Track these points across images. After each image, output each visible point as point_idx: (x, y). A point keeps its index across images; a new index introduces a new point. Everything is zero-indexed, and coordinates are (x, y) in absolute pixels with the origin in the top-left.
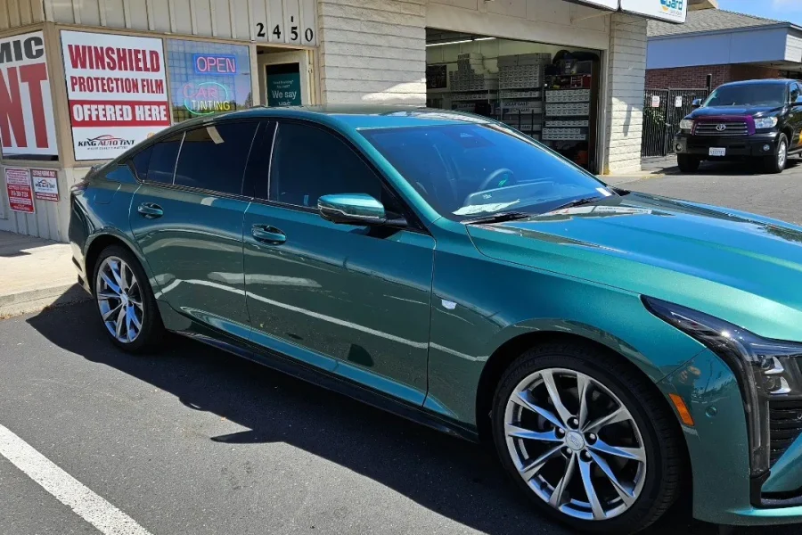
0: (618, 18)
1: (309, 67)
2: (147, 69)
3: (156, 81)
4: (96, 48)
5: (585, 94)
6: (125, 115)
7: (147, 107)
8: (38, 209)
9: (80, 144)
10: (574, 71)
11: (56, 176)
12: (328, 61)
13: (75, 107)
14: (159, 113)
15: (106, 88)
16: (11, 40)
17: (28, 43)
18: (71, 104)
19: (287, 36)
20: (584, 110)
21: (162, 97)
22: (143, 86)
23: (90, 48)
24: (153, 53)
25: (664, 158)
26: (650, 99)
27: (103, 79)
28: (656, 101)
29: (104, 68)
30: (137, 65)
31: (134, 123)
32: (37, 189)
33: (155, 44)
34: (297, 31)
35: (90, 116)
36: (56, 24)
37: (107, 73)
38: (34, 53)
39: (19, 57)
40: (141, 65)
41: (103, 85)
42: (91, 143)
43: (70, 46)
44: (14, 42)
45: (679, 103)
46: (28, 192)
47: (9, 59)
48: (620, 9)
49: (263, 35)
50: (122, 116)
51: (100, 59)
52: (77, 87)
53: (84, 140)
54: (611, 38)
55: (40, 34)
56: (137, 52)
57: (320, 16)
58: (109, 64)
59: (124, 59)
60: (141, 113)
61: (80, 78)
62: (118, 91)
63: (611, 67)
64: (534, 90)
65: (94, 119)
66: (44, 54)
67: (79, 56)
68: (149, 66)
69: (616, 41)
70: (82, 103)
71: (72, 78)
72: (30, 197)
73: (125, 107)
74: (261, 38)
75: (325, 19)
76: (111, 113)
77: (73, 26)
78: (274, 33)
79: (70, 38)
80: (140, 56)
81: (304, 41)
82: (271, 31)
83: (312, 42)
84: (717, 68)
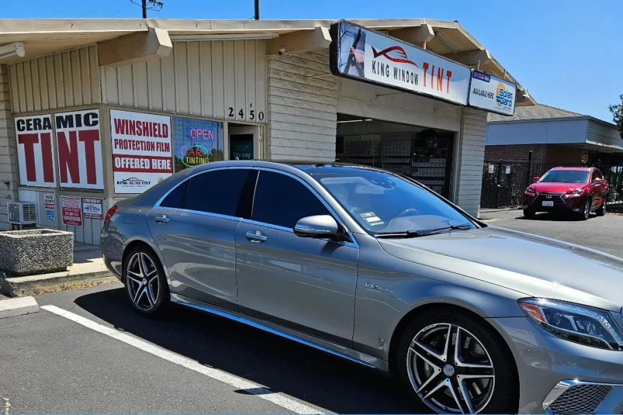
0: (467, 110)
1: (260, 137)
2: (160, 136)
3: (166, 144)
4: (130, 121)
5: (441, 162)
6: (146, 165)
7: (159, 161)
8: (85, 224)
9: (118, 183)
10: (435, 145)
11: (101, 203)
12: (273, 134)
13: (116, 159)
14: (166, 164)
15: (135, 147)
16: (74, 114)
17: (87, 117)
18: (114, 156)
19: (248, 116)
20: (442, 173)
21: (168, 154)
22: (158, 147)
23: (127, 121)
24: (164, 125)
25: (497, 210)
26: (488, 166)
27: (134, 141)
28: (492, 168)
29: (134, 134)
30: (155, 133)
31: (151, 170)
32: (85, 211)
33: (166, 120)
34: (254, 113)
35: (125, 165)
36: (108, 105)
37: (136, 138)
38: (91, 123)
39: (79, 125)
40: (157, 133)
41: (134, 145)
42: (124, 182)
43: (115, 120)
44: (76, 115)
45: (508, 171)
46: (80, 213)
47: (71, 126)
48: (468, 105)
49: (232, 115)
50: (144, 165)
51: (132, 127)
52: (118, 146)
53: (120, 180)
54: (462, 123)
55: (96, 111)
56: (155, 124)
57: (269, 104)
58: (137, 131)
59: (148, 129)
60: (156, 164)
61: (120, 140)
62: (142, 149)
63: (461, 144)
64: (407, 157)
65: (127, 167)
66: (99, 124)
67: (121, 126)
68: (162, 134)
69: (465, 126)
70: (121, 156)
71: (115, 140)
72: (80, 216)
73: (146, 160)
74: (231, 117)
75: (272, 106)
76: (137, 164)
77: (117, 106)
78: (239, 114)
79: (116, 114)
80: (157, 127)
81: (258, 120)
82: (237, 113)
83: (263, 121)
84: (537, 147)
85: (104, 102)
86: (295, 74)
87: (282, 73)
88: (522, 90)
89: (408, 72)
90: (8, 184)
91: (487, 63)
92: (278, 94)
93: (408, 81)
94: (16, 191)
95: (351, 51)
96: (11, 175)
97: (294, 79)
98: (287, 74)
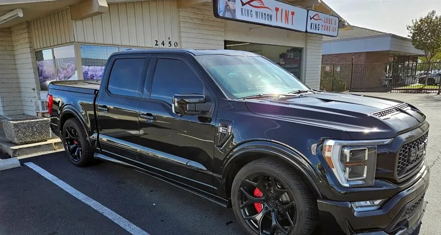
19: (167, 45)
26: (326, 67)
28: (328, 68)
34: (171, 43)
36: (78, 42)
45: (338, 69)
48: (306, 31)
49: (157, 45)
54: (306, 43)
57: (180, 37)
63: (306, 55)
69: (308, 44)
75: (182, 38)
77: (85, 43)
78: (162, 44)
81: (174, 47)
82: (160, 44)
83: (177, 47)
84: (360, 54)
85: (76, 41)
86: (197, 18)
87: (187, 18)
88: (343, 20)
89: (265, 14)
90: (34, 89)
91: (318, 5)
92: (186, 31)
93: (265, 19)
94: (39, 94)
95: (226, 3)
96: (35, 84)
97: (196, 21)
98: (191, 18)
